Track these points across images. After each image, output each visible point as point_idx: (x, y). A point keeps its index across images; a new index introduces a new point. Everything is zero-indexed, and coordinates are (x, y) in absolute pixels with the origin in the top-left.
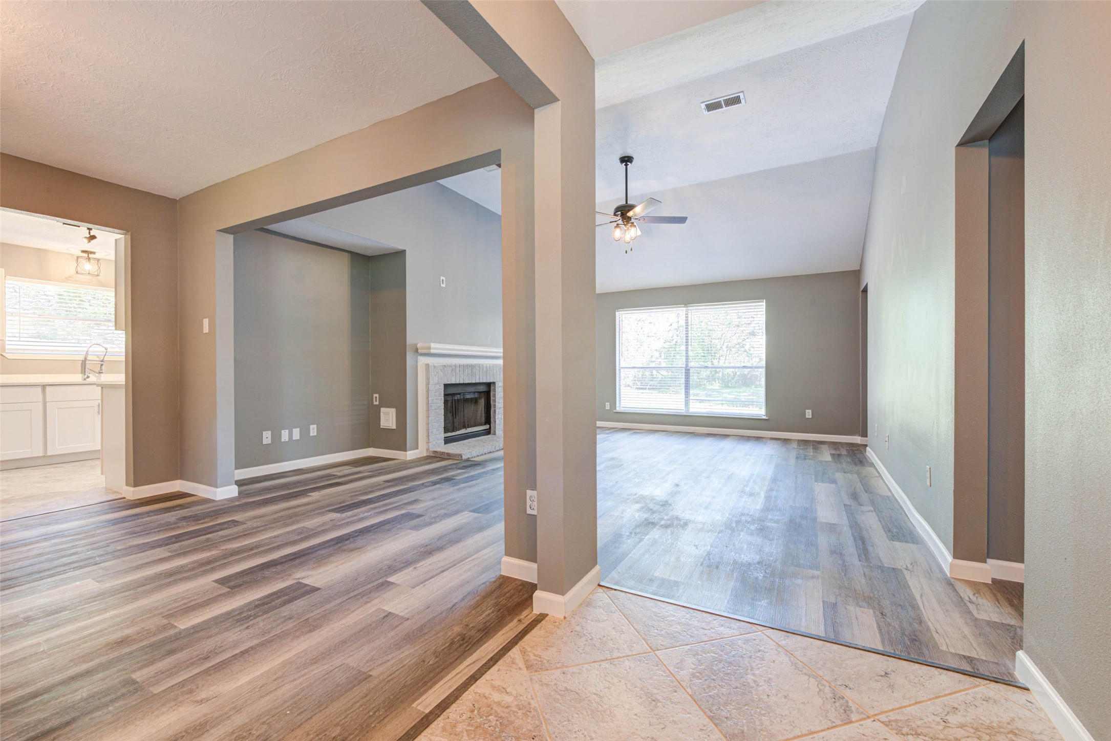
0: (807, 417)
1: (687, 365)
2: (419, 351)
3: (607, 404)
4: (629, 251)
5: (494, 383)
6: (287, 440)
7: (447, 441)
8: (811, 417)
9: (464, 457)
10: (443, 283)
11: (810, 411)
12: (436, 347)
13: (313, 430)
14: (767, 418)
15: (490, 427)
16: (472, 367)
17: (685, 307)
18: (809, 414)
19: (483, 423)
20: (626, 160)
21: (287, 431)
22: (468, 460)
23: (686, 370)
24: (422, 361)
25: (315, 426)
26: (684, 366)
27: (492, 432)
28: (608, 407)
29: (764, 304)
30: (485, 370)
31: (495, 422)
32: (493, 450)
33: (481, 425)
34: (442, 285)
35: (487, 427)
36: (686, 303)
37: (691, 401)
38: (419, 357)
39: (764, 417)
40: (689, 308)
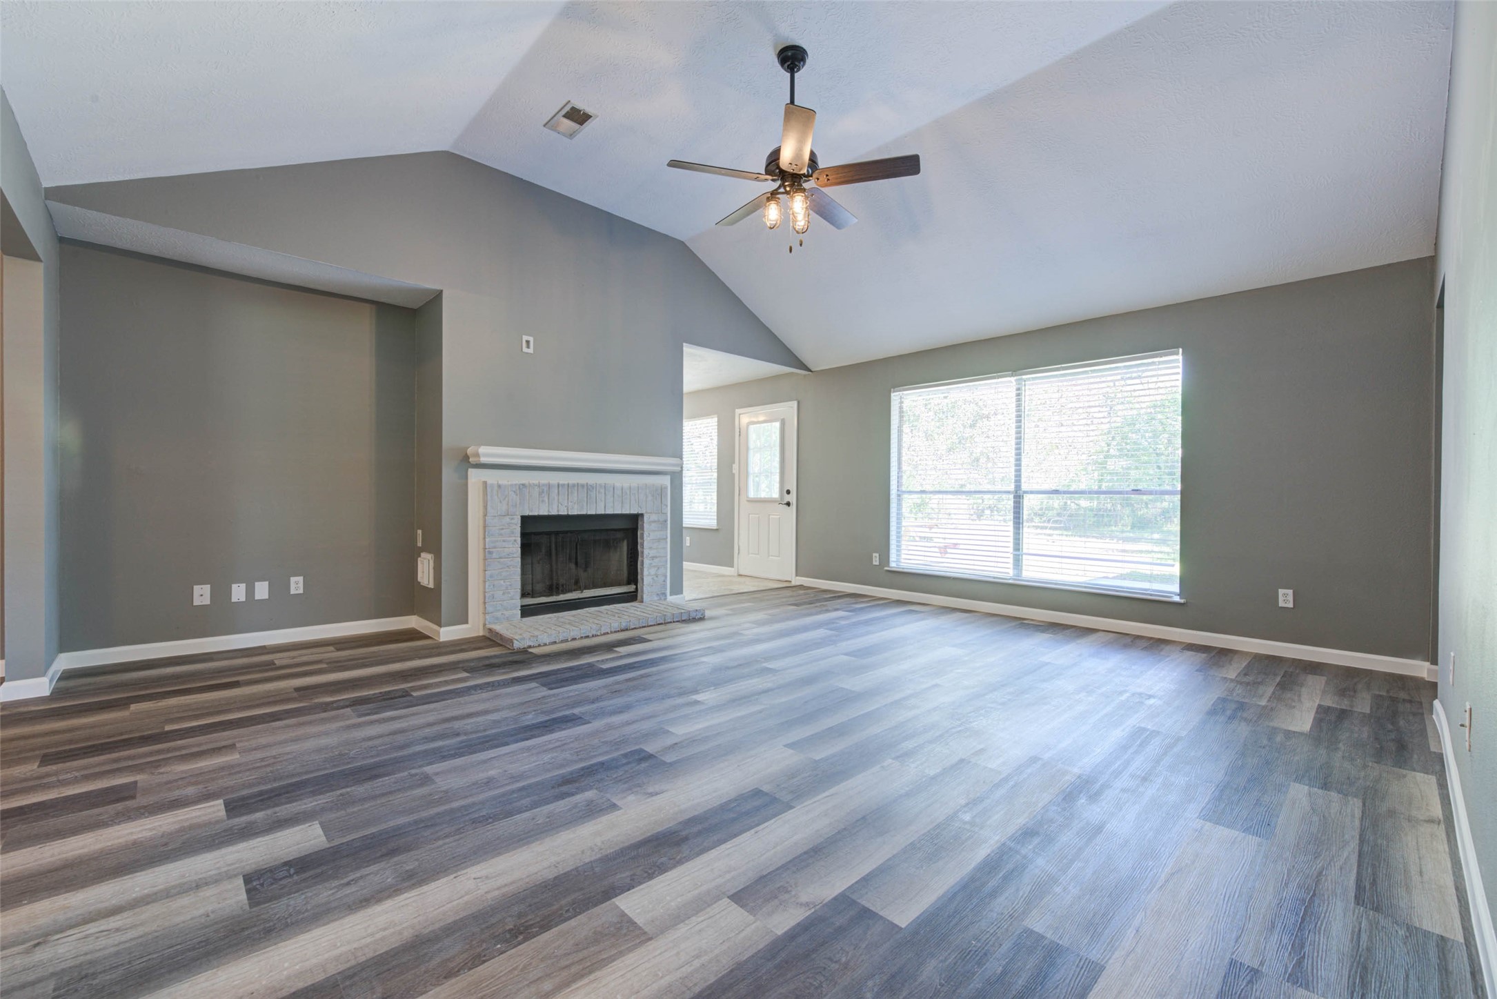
0: (1281, 604)
1: (1018, 487)
2: (471, 460)
3: (874, 555)
4: (796, 247)
5: (642, 515)
6: (243, 599)
7: (527, 611)
8: (1291, 605)
9: (517, 645)
10: (528, 347)
11: (1290, 592)
12: (487, 453)
13: (297, 585)
14: (1182, 601)
15: (637, 588)
16: (588, 488)
17: (1012, 376)
18: (1285, 598)
19: (625, 582)
20: (792, 58)
21: (243, 586)
22: (524, 651)
23: (1015, 497)
24: (475, 476)
25: (300, 579)
26: (1012, 487)
27: (639, 597)
28: (876, 562)
29: (1180, 357)
30: (618, 492)
31: (643, 579)
32: (594, 633)
33: (619, 584)
34: (525, 349)
35: (632, 588)
36: (1017, 368)
37: (1024, 556)
38: (470, 470)
39: (1177, 599)
40: (1024, 377)
